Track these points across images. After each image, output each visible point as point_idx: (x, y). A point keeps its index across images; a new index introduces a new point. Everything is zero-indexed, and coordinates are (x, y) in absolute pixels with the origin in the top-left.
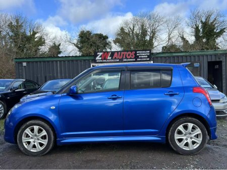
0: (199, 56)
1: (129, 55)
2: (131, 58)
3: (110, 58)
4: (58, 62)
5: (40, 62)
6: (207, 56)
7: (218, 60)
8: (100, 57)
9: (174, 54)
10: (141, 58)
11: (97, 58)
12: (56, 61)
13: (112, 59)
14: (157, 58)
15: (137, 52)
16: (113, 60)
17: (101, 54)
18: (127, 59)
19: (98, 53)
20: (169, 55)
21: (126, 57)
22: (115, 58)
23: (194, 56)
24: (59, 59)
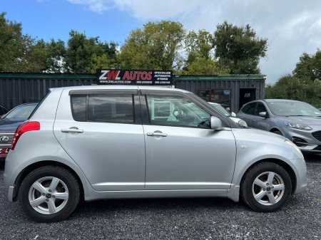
0: (229, 81)
1: (144, 75)
2: (146, 80)
3: (119, 78)
4: (44, 81)
5: (17, 79)
6: (239, 81)
7: (251, 87)
8: (105, 76)
9: (201, 78)
10: (160, 81)
11: (100, 78)
12: (41, 80)
13: (121, 79)
14: (180, 81)
15: (156, 73)
16: (123, 82)
17: (106, 72)
18: (142, 81)
19: (102, 71)
20: (194, 78)
21: (140, 78)
22: (126, 79)
23: (224, 81)
24: (46, 77)
